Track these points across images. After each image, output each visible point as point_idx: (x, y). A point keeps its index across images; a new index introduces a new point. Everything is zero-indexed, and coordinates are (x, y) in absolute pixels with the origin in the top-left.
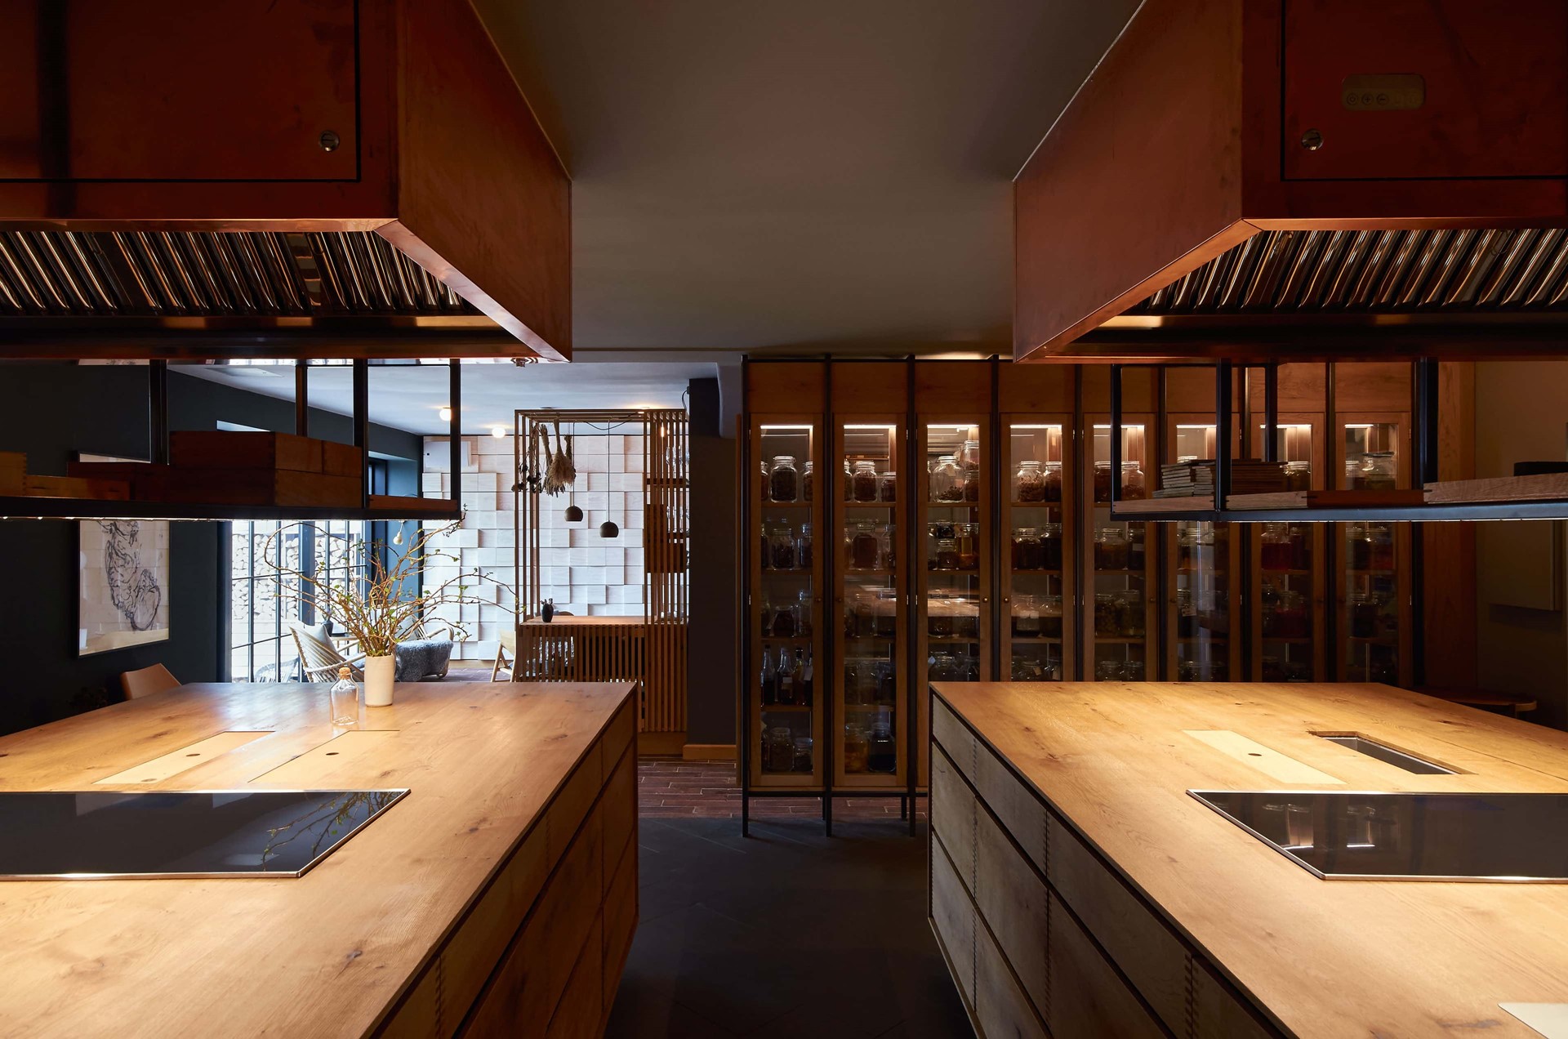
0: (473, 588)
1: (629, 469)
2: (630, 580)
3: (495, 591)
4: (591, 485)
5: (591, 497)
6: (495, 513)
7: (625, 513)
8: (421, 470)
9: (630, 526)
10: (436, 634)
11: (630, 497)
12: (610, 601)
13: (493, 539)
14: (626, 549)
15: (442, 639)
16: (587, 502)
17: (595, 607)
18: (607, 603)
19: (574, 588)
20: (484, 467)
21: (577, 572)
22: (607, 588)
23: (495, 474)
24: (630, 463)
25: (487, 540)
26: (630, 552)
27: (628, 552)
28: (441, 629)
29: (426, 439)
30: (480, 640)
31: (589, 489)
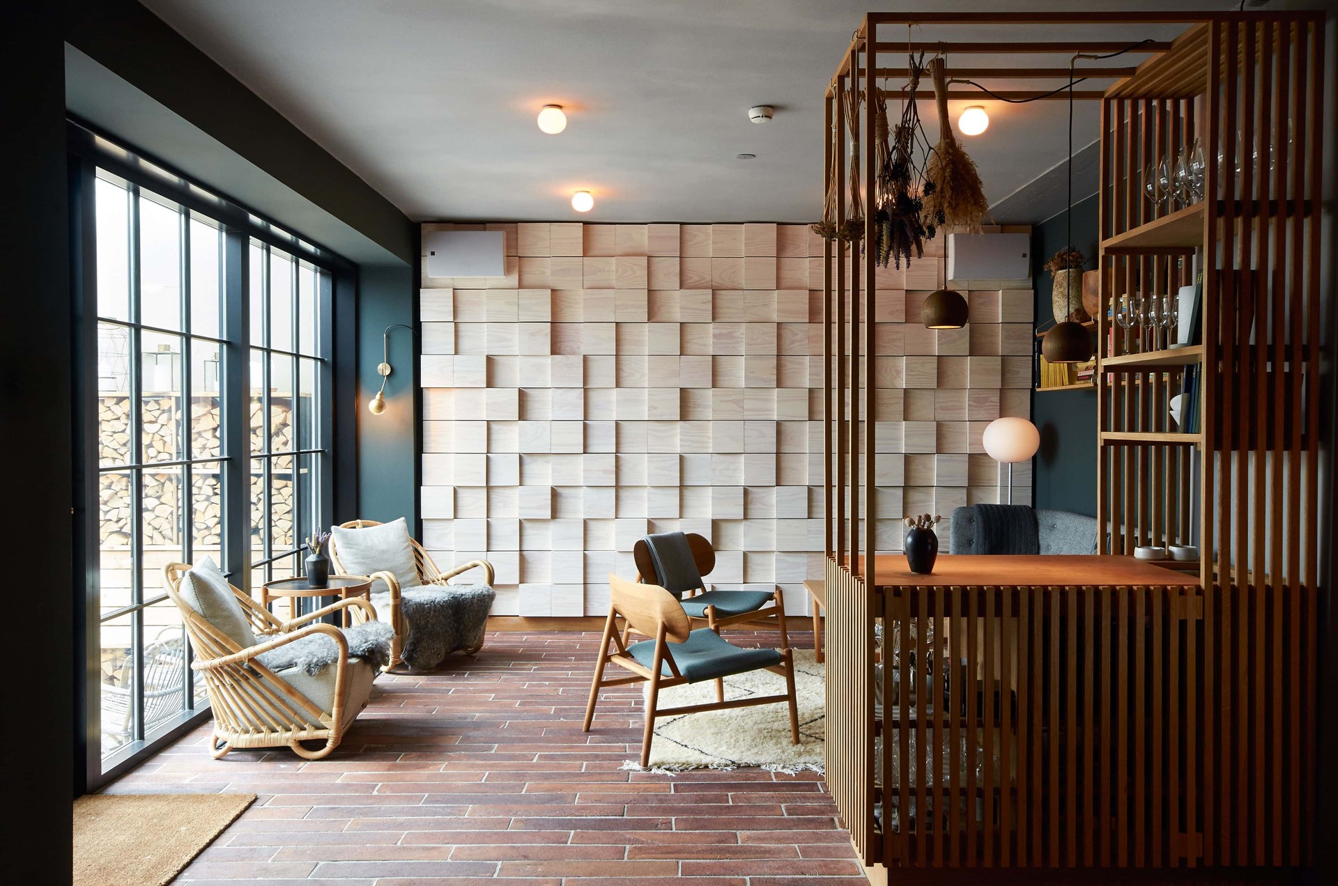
0: (507, 491)
1: (785, 283)
2: (788, 476)
3: (550, 497)
4: (718, 310)
5: (717, 332)
6: (549, 360)
7: (778, 361)
8: (417, 284)
9: (788, 382)
10: (458, 573)
11: (787, 334)
12: (752, 513)
13: (547, 405)
14: (779, 424)
15: (474, 584)
16: (711, 340)
17: (724, 525)
18: (746, 518)
19: (687, 493)
20: (528, 279)
21: (693, 462)
22: (746, 492)
23: (549, 291)
24: (786, 274)
25: (534, 407)
26: (787, 427)
27: (783, 428)
28: (469, 565)
29: (426, 229)
30: (521, 582)
31: (714, 318)
